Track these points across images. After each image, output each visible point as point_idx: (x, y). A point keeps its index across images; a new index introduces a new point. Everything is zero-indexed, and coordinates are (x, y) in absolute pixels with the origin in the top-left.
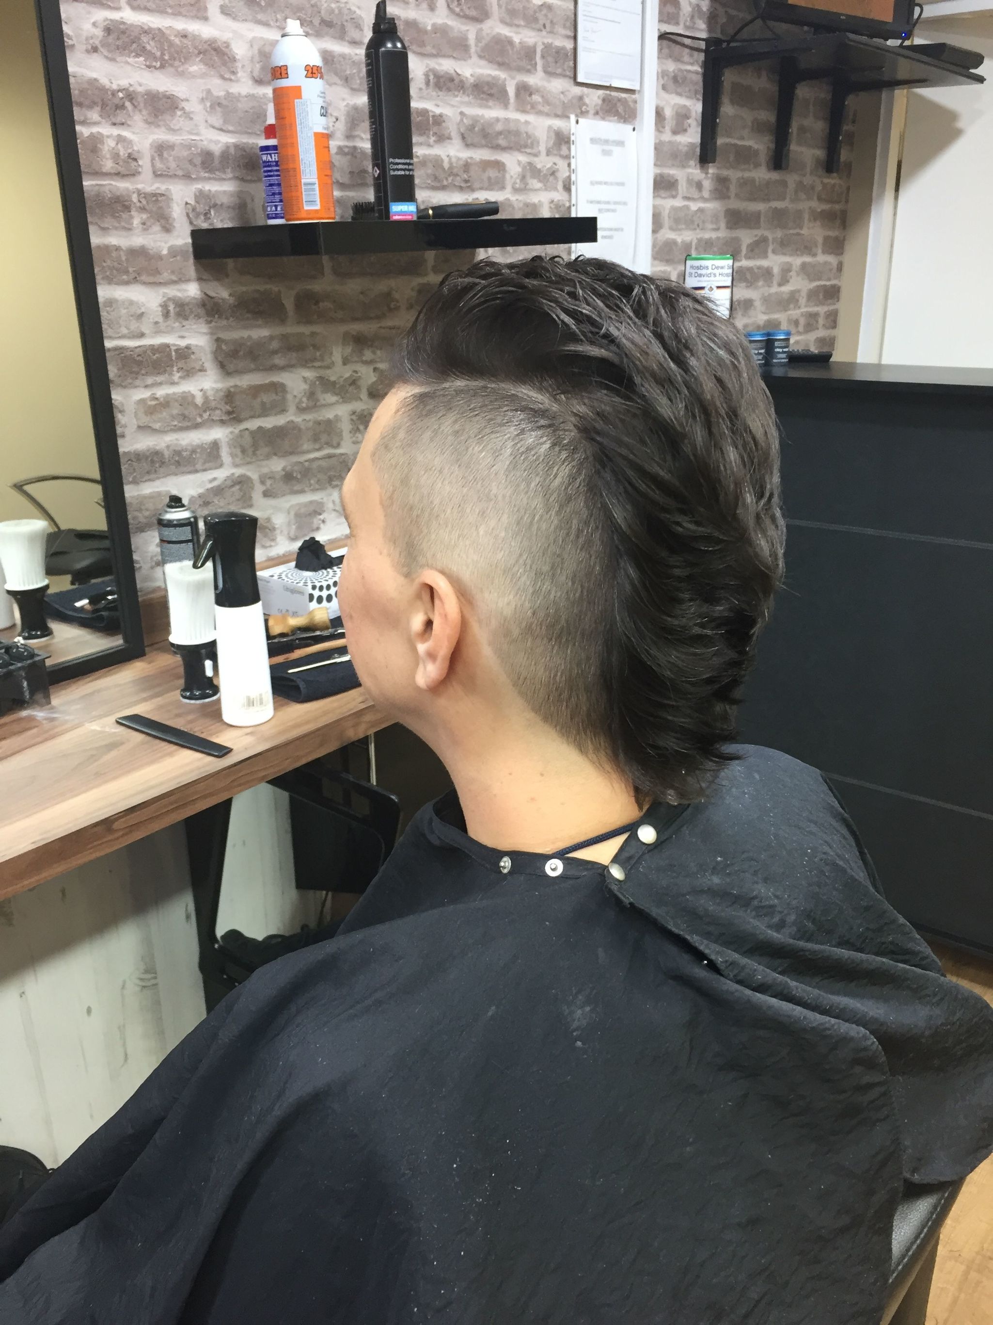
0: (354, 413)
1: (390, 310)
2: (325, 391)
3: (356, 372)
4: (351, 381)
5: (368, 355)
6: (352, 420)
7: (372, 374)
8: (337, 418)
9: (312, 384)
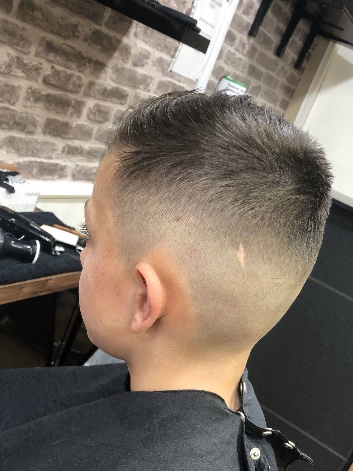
0: (30, 88)
1: (74, 36)
2: (18, 67)
3: (41, 64)
4: (35, 68)
5: (51, 56)
6: (28, 92)
7: (49, 69)
8: (19, 87)
9: (12, 60)
